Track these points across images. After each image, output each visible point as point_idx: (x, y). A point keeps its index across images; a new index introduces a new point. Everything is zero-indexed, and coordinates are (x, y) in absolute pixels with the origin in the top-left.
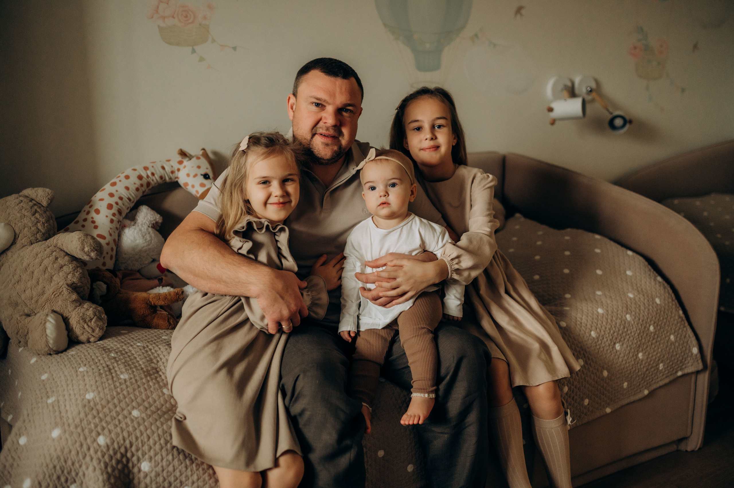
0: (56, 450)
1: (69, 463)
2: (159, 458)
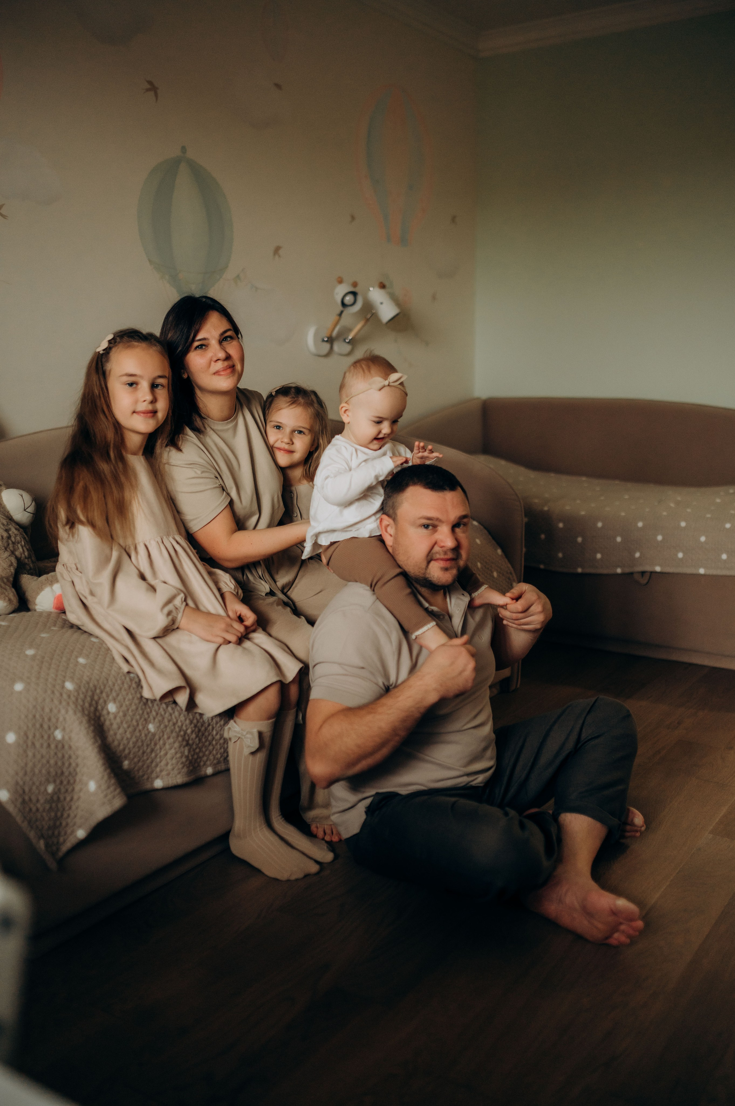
0: (28, 701)
1: (47, 710)
2: (120, 697)
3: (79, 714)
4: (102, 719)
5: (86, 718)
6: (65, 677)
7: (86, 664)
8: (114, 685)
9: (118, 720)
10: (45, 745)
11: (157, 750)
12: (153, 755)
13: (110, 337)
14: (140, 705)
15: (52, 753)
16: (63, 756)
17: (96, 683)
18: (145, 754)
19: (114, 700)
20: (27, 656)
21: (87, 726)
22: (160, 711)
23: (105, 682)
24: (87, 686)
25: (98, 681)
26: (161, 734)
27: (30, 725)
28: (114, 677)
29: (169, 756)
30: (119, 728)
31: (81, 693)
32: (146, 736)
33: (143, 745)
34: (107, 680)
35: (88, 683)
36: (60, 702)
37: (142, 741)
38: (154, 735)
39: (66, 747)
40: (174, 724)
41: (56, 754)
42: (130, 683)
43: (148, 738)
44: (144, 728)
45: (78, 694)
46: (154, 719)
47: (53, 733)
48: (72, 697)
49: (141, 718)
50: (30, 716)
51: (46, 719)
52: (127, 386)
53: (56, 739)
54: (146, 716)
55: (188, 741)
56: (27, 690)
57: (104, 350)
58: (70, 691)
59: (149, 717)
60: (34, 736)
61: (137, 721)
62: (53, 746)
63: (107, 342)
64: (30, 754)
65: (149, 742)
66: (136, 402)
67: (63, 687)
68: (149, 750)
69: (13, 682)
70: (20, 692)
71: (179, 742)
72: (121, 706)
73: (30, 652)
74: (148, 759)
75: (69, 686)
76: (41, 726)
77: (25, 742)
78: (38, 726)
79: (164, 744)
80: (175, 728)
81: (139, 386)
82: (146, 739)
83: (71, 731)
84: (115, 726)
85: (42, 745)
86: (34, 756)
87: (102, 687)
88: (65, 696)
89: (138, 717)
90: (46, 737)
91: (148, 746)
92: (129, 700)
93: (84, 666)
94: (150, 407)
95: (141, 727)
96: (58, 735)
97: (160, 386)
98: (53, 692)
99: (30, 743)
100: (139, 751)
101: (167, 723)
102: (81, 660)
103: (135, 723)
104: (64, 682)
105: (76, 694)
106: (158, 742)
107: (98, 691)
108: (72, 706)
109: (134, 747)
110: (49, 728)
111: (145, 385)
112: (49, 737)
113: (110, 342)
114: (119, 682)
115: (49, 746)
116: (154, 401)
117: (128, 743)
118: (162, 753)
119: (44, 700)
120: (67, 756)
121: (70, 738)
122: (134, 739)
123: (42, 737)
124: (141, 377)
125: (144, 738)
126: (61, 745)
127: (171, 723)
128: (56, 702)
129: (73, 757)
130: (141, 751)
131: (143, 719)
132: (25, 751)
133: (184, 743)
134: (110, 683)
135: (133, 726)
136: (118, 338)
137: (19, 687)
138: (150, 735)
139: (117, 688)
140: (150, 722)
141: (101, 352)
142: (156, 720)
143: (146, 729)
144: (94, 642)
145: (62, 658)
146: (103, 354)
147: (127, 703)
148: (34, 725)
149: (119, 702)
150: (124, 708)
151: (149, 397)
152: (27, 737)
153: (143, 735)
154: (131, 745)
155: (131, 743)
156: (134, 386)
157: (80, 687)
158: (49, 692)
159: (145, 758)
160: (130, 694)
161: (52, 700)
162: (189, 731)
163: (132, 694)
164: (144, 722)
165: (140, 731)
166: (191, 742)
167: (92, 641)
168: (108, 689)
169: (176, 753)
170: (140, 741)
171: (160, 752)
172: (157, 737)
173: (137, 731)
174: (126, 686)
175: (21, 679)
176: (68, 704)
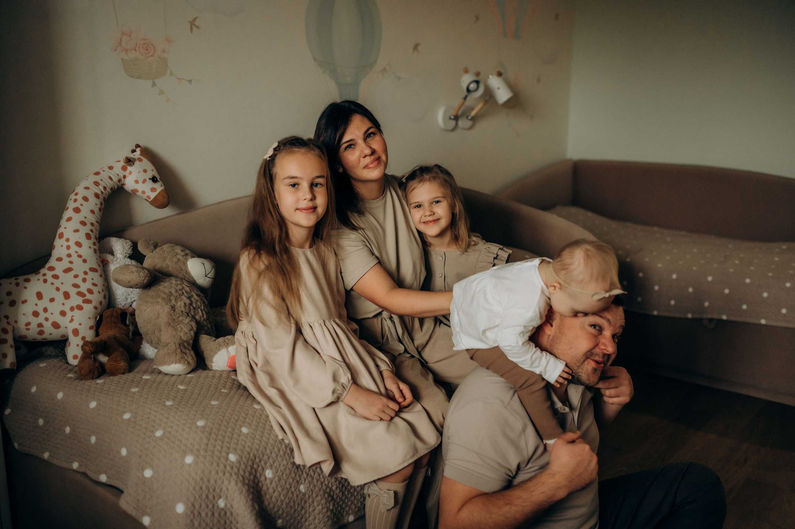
3: (240, 485)
4: (260, 485)
5: (246, 487)
6: (229, 448)
7: (248, 434)
8: (271, 453)
9: (274, 484)
10: (210, 514)
11: (307, 507)
12: (303, 512)
13: (275, 145)
14: (293, 469)
15: (216, 521)
16: (225, 522)
17: (256, 453)
18: (296, 512)
19: (271, 466)
20: (198, 427)
21: (246, 495)
22: (310, 472)
23: (264, 451)
24: (248, 456)
25: (257, 450)
26: (311, 493)
27: (197, 497)
28: (272, 445)
29: (316, 511)
30: (274, 492)
31: (242, 463)
32: (297, 496)
33: (294, 504)
34: (266, 449)
35: (249, 454)
36: (224, 474)
37: (294, 501)
38: (304, 494)
39: (228, 514)
40: (322, 483)
41: (219, 521)
42: (285, 450)
43: (299, 498)
44: (295, 490)
45: (240, 465)
46: (305, 480)
47: (217, 502)
48: (234, 468)
49: (293, 481)
50: (198, 488)
51: (211, 490)
52: (291, 188)
53: (220, 507)
54: (298, 479)
55: (332, 497)
56: (196, 462)
57: (270, 157)
58: (233, 463)
59: (300, 479)
60: (201, 506)
61: (290, 484)
62: (216, 514)
63: (273, 150)
64: (196, 523)
65: (300, 501)
66: (298, 201)
67: (227, 459)
68: (299, 508)
69: (185, 454)
70: (190, 465)
71: (326, 499)
72: (277, 472)
73: (201, 423)
74: (298, 516)
75: (232, 457)
76: (207, 496)
77: (192, 512)
78: (204, 496)
79: (313, 502)
80: (322, 486)
81: (300, 186)
82: (297, 499)
83: (233, 500)
84: (271, 490)
85: (207, 515)
86: (200, 524)
87: (261, 456)
88: (228, 468)
89: (291, 480)
90: (210, 506)
91: (299, 504)
92: (284, 465)
93: (246, 436)
94: (310, 204)
95: (293, 489)
96: (221, 503)
97: (319, 185)
98: (218, 465)
99: (196, 513)
100: (291, 510)
101: (316, 483)
102: (244, 430)
103: (288, 486)
104: (228, 454)
105: (238, 465)
106: (307, 500)
107: (257, 460)
108: (234, 477)
109: (287, 507)
110: (214, 498)
111: (305, 185)
112: (213, 506)
113: (275, 150)
114: (276, 450)
115: (213, 514)
116: (313, 199)
117: (282, 504)
118: (311, 510)
119: (210, 472)
120: (228, 522)
121: (232, 506)
122: (287, 501)
123: (208, 506)
124: (301, 178)
125: (295, 499)
126: (224, 512)
127: (319, 483)
128: (221, 474)
129: (234, 522)
130: (293, 510)
131: (295, 481)
132: (192, 521)
133: (330, 499)
134: (268, 451)
135: (287, 489)
136: (282, 146)
137: (189, 460)
138: (301, 494)
139: (274, 455)
140: (301, 483)
141: (268, 159)
142: (307, 481)
143: (297, 490)
144: (256, 409)
145: (227, 428)
146: (269, 160)
147: (282, 468)
148: (200, 496)
149: (275, 468)
150: (279, 473)
151: (309, 196)
152: (195, 507)
153: (295, 496)
154: (284, 506)
155: (284, 504)
156: (297, 186)
157: (241, 458)
158: (215, 464)
159: (296, 515)
160: (284, 460)
161: (217, 472)
162: (334, 488)
163: (286, 460)
164: (296, 484)
165: (292, 492)
166: (335, 497)
167: (255, 408)
168: (266, 457)
169: (323, 509)
170: (292, 501)
171: (309, 508)
172: (307, 496)
173: (290, 492)
174: (281, 452)
175: (192, 452)
176: (231, 475)
